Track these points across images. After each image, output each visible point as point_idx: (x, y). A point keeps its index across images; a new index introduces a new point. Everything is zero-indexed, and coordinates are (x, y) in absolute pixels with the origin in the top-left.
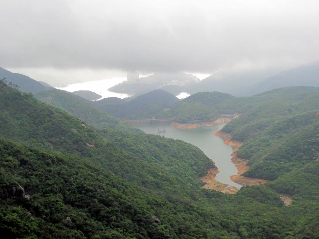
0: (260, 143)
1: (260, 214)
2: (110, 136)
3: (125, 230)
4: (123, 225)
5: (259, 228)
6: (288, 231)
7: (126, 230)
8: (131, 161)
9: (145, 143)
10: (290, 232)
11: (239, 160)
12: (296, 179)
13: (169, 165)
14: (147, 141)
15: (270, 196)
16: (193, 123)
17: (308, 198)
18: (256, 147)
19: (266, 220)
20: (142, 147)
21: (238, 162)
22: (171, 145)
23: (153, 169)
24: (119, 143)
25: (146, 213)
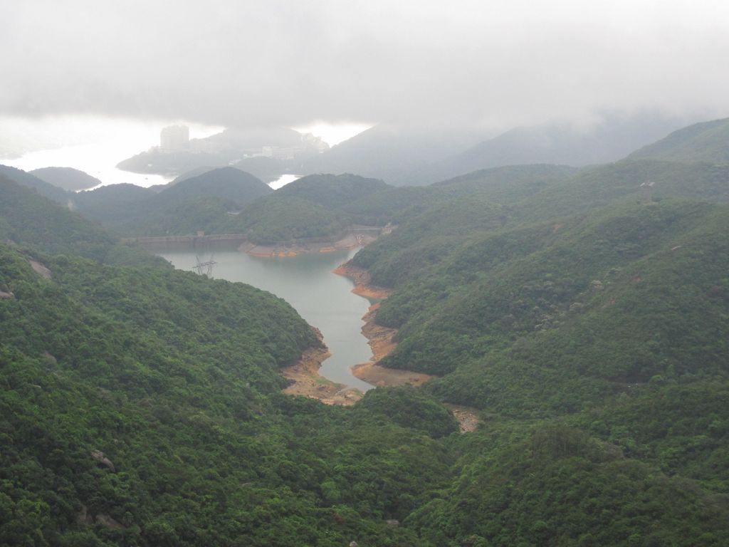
0: (425, 291)
1: (379, 450)
2: (75, 272)
3: (19, 483)
4: (16, 471)
5: (369, 481)
6: (438, 488)
7: (23, 483)
8: (98, 330)
9: (156, 289)
10: (440, 492)
11: (377, 329)
12: (491, 373)
13: (209, 340)
14: (164, 284)
15: (427, 411)
16: (289, 246)
17: (514, 417)
18: (416, 301)
19: (390, 463)
20: (146, 299)
21: (377, 335)
22: (219, 294)
23: (152, 349)
24: (92, 289)
25: (79, 446)
